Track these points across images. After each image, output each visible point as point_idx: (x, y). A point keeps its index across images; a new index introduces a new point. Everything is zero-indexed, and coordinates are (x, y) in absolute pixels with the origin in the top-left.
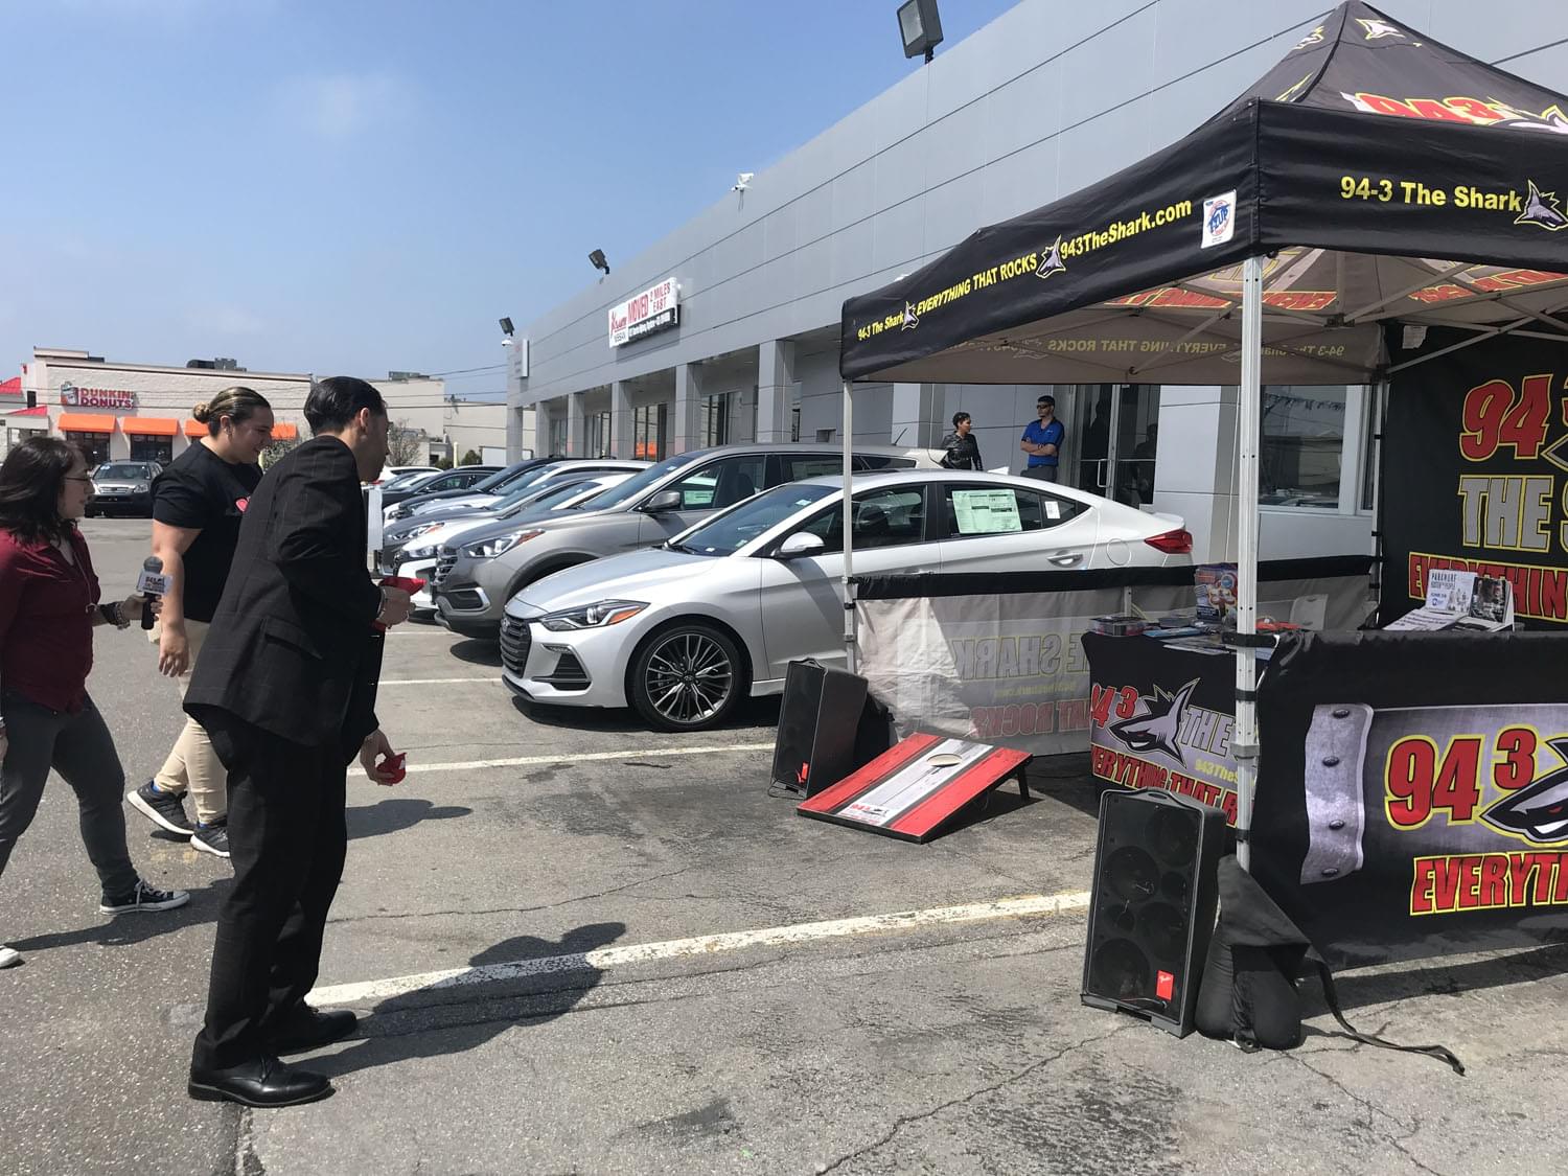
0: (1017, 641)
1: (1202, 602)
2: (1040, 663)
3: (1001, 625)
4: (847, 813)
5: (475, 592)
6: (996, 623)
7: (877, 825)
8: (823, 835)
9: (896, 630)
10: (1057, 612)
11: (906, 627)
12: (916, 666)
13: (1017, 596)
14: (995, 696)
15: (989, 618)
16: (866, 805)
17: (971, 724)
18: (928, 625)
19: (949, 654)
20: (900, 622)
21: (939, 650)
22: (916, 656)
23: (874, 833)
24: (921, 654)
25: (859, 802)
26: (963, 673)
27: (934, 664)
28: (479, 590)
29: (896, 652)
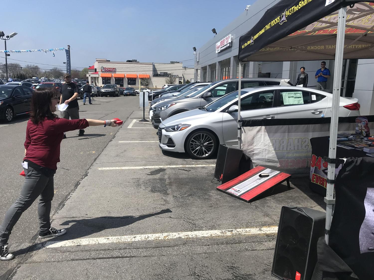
0: (294, 140)
1: (357, 128)
2: (302, 146)
3: (288, 135)
4: (230, 191)
5: (159, 119)
6: (287, 134)
7: (237, 195)
8: (220, 198)
9: (254, 136)
10: (307, 131)
11: (257, 135)
12: (260, 146)
13: (294, 126)
14: (286, 156)
15: (284, 132)
16: (236, 189)
17: (278, 164)
18: (264, 134)
19: (271, 143)
20: (255, 133)
21: (268, 142)
22: (260, 143)
23: (236, 198)
24: (262, 143)
25: (234, 188)
26: (275, 149)
27: (266, 146)
28: (160, 118)
29: (254, 142)
